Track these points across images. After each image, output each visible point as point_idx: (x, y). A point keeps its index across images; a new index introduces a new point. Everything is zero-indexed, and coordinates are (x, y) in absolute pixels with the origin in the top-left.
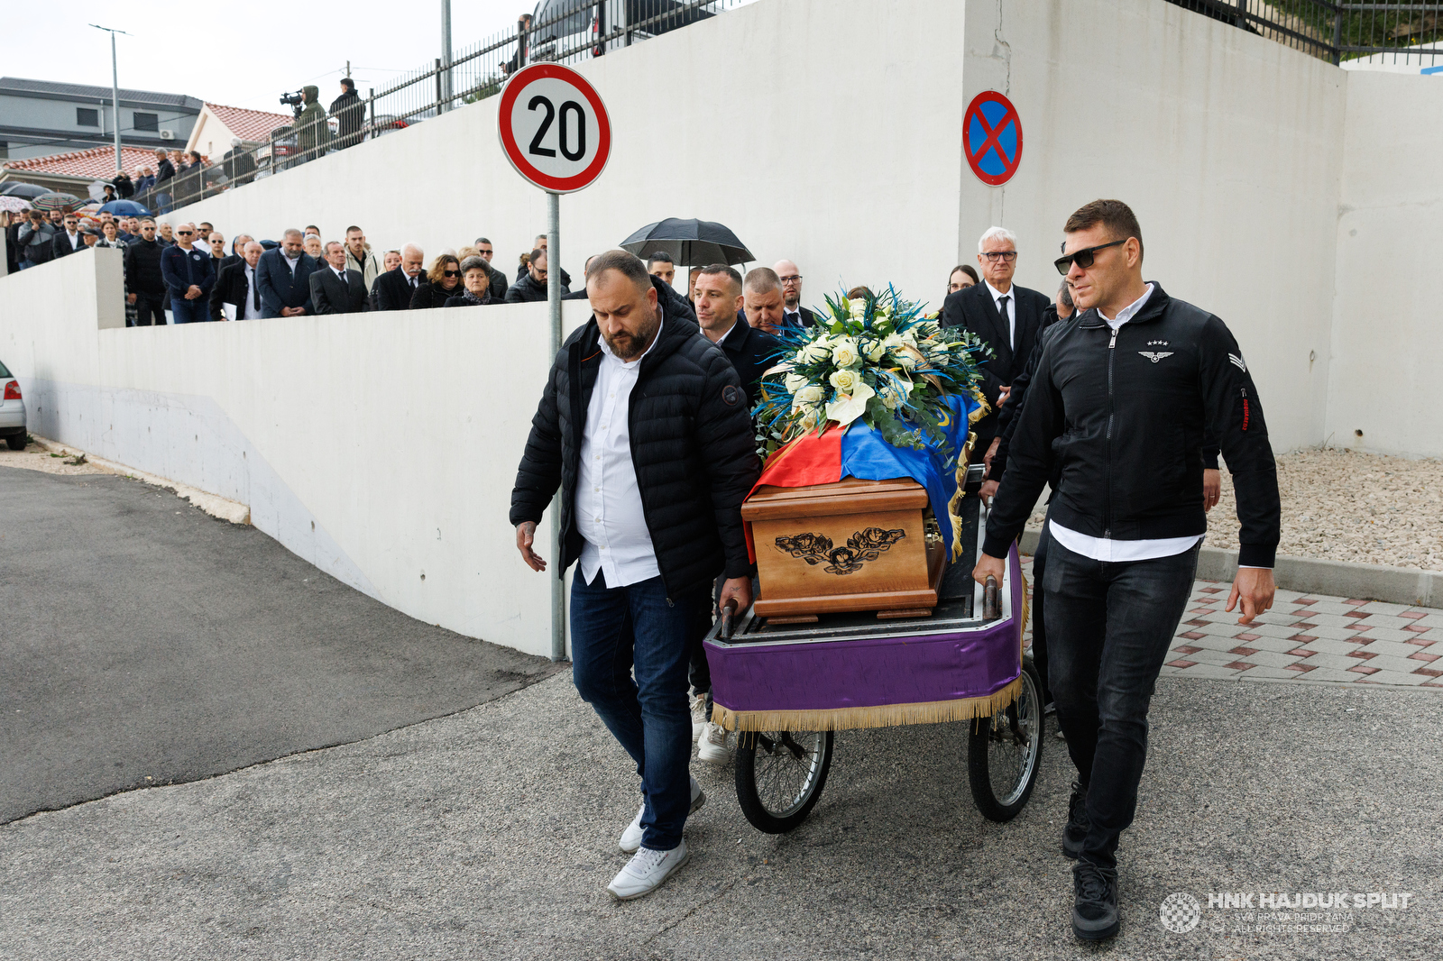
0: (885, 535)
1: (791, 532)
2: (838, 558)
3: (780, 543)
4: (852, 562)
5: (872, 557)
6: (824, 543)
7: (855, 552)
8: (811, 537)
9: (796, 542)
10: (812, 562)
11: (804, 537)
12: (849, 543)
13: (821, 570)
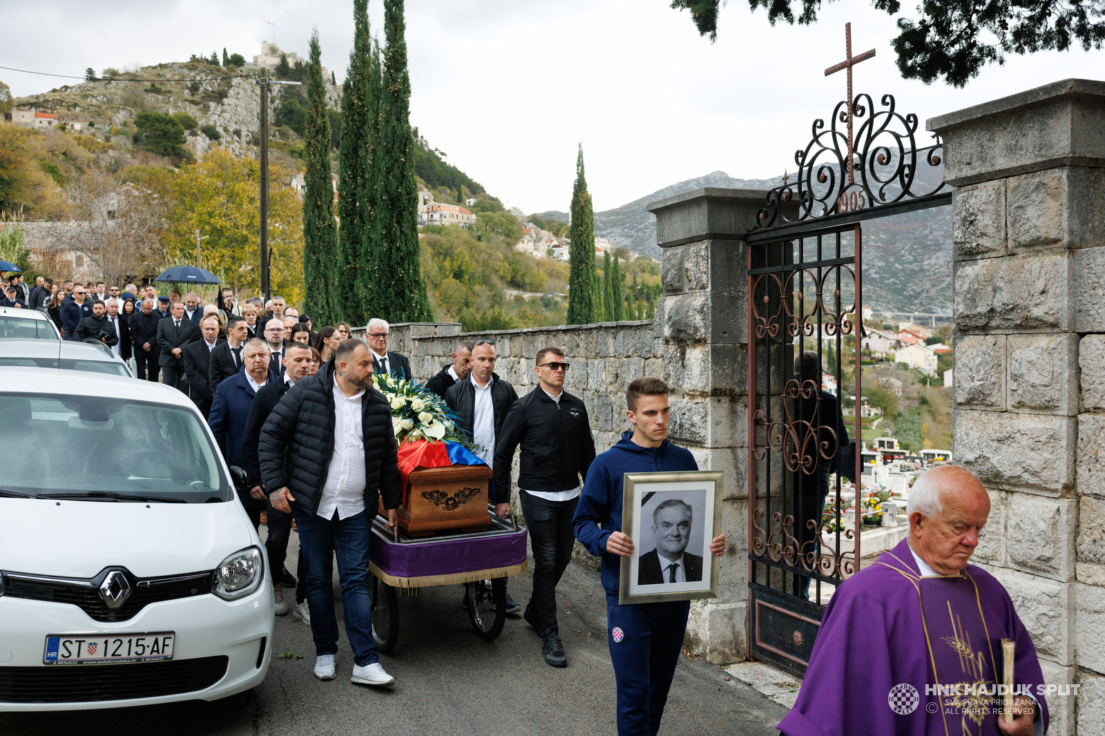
0: (472, 491)
1: (429, 489)
2: (450, 502)
3: (424, 495)
4: (455, 505)
5: (464, 502)
6: (444, 495)
7: (457, 499)
8: (438, 492)
9: (431, 494)
10: (437, 505)
11: (435, 492)
12: (455, 495)
13: (441, 509)
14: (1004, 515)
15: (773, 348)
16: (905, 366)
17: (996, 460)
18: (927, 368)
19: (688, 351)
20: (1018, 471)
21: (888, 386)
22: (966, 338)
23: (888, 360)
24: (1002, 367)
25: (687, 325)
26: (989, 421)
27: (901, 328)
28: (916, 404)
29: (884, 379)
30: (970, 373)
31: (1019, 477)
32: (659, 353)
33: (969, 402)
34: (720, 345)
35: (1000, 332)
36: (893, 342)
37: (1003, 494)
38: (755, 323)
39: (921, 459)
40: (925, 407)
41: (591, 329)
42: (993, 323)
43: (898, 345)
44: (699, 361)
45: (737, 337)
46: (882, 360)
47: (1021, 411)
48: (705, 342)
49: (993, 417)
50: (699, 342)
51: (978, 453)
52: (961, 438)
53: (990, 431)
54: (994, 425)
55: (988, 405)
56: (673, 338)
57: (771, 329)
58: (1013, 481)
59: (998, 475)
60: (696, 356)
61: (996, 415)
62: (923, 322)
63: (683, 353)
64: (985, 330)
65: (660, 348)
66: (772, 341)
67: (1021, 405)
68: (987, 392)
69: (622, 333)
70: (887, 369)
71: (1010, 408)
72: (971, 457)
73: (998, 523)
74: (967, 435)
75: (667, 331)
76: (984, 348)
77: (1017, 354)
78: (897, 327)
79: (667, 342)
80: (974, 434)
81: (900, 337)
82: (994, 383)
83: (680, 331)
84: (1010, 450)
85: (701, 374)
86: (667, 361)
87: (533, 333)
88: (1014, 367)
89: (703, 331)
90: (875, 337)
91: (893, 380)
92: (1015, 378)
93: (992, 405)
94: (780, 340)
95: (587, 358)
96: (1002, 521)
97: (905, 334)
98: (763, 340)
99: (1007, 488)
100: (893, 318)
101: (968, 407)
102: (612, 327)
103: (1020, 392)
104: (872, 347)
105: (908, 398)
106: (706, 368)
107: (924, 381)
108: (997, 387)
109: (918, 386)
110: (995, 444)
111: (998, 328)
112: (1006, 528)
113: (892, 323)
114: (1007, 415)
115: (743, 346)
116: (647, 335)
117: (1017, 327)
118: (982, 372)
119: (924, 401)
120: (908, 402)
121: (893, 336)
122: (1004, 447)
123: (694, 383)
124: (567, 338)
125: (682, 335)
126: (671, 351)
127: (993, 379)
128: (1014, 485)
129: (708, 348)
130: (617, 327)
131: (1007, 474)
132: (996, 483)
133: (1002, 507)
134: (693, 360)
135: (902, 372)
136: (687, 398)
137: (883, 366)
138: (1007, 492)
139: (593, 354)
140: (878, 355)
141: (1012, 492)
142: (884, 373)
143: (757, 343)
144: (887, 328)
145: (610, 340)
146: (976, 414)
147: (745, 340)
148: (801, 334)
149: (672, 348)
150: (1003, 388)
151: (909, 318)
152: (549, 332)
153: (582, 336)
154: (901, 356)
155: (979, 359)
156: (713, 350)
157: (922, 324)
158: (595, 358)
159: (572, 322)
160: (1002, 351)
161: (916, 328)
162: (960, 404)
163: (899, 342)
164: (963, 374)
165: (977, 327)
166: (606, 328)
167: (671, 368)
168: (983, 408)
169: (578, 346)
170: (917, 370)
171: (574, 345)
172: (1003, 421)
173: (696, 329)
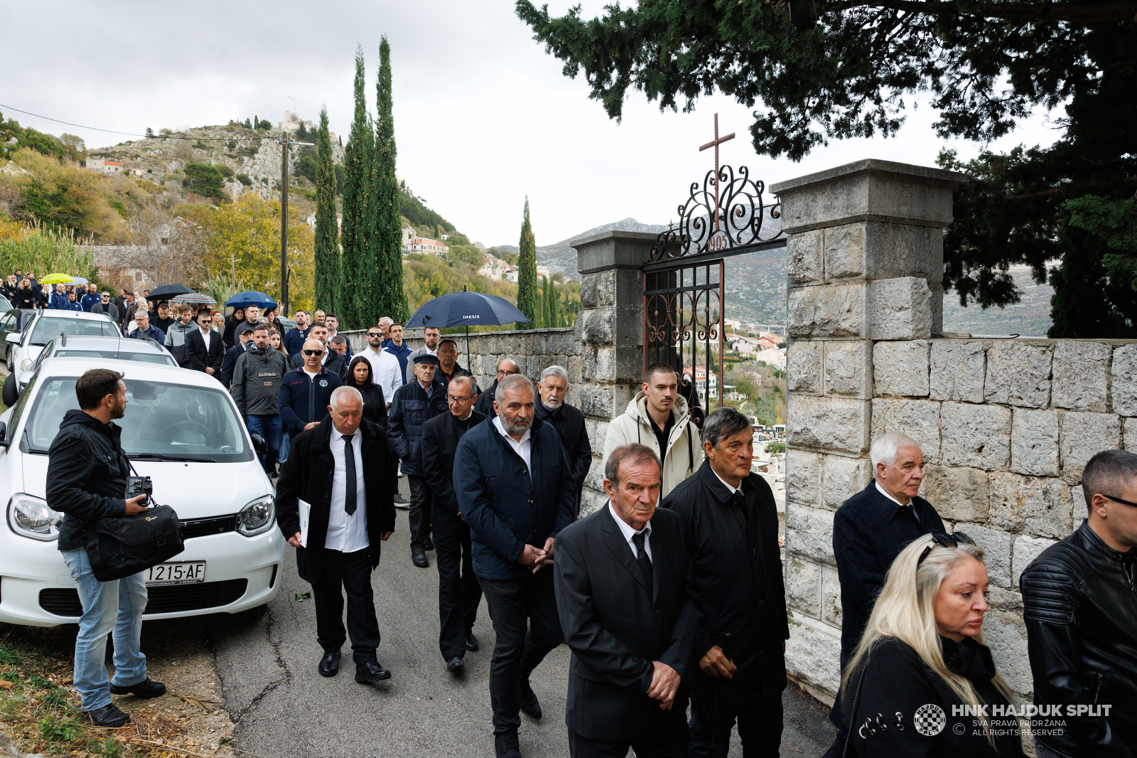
14: (821, 471)
15: (661, 349)
16: (763, 364)
17: (814, 431)
18: (780, 365)
19: (599, 351)
20: (831, 439)
21: (751, 378)
22: (796, 343)
23: (751, 359)
24: (821, 364)
25: (599, 331)
26: (811, 403)
27: (761, 336)
28: (771, 391)
29: (748, 373)
30: (798, 369)
31: (831, 443)
32: (579, 352)
33: (797, 389)
34: (623, 346)
35: (819, 339)
36: (755, 346)
37: (821, 456)
38: (648, 330)
39: (774, 431)
40: (777, 394)
41: (529, 334)
42: (814, 333)
43: (759, 348)
44: (608, 358)
45: (635, 341)
46: (747, 359)
47: (833, 396)
48: (612, 344)
49: (814, 400)
50: (608, 344)
51: (803, 426)
52: (792, 415)
53: (811, 410)
54: (815, 406)
55: (810, 392)
56: (589, 341)
57: (660, 335)
58: (827, 446)
59: (817, 442)
60: (605, 354)
61: (816, 398)
62: (777, 332)
63: (596, 352)
64: (809, 337)
65: (579, 348)
66: (661, 344)
67: (833, 391)
68: (810, 382)
69: (551, 337)
70: (751, 366)
71: (825, 394)
72: (798, 429)
73: (817, 476)
74: (796, 413)
75: (584, 336)
76: (808, 350)
77: (831, 355)
78: (758, 335)
79: (584, 344)
80: (801, 412)
81: (760, 342)
82: (815, 376)
83: (593, 336)
84: (826, 424)
85: (609, 368)
86: (584, 358)
87: (487, 336)
88: (828, 365)
89: (610, 336)
90: (742, 342)
91: (755, 374)
92: (829, 372)
93: (813, 392)
94: (667, 344)
95: (526, 355)
96: (820, 475)
97: (763, 340)
98: (654, 343)
99: (823, 451)
100: (756, 328)
101: (796, 393)
102: (545, 333)
103: (832, 382)
104: (740, 349)
105: (766, 387)
106: (612, 363)
107: (777, 375)
108: (817, 379)
109: (773, 378)
110: (815, 420)
111: (818, 336)
112: (822, 480)
113: (755, 332)
114: (823, 399)
115: (640, 347)
116: (571, 339)
117: (831, 335)
118: (806, 368)
119: (777, 390)
120: (765, 390)
121: (755, 342)
122: (821, 422)
123: (603, 374)
124: (512, 340)
125: (595, 339)
126: (587, 351)
127: (814, 373)
128: (828, 449)
129: (614, 349)
130: (547, 333)
131: (823, 441)
132: (815, 448)
133: (820, 465)
134: (603, 358)
135: (761, 368)
136: (598, 385)
137: (747, 363)
138: (823, 454)
139: (531, 352)
140: (744, 356)
141: (827, 454)
142: (748, 368)
143: (650, 345)
144: (751, 336)
145: (543, 342)
146: (802, 398)
147: (641, 343)
148: (681, 339)
149: (588, 349)
150: (821, 379)
151: (767, 328)
152: (498, 335)
153: (523, 339)
154: (761, 356)
155: (804, 359)
156: (618, 350)
157: (776, 333)
158: (532, 355)
159: (519, 329)
160: (821, 353)
161: (771, 336)
162: (791, 391)
163: (759, 346)
164: (793, 369)
165: (803, 336)
166: (540, 333)
167: (587, 363)
168: (807, 393)
169: (520, 346)
170: (772, 366)
171: (517, 345)
172: (821, 403)
173: (606, 335)
